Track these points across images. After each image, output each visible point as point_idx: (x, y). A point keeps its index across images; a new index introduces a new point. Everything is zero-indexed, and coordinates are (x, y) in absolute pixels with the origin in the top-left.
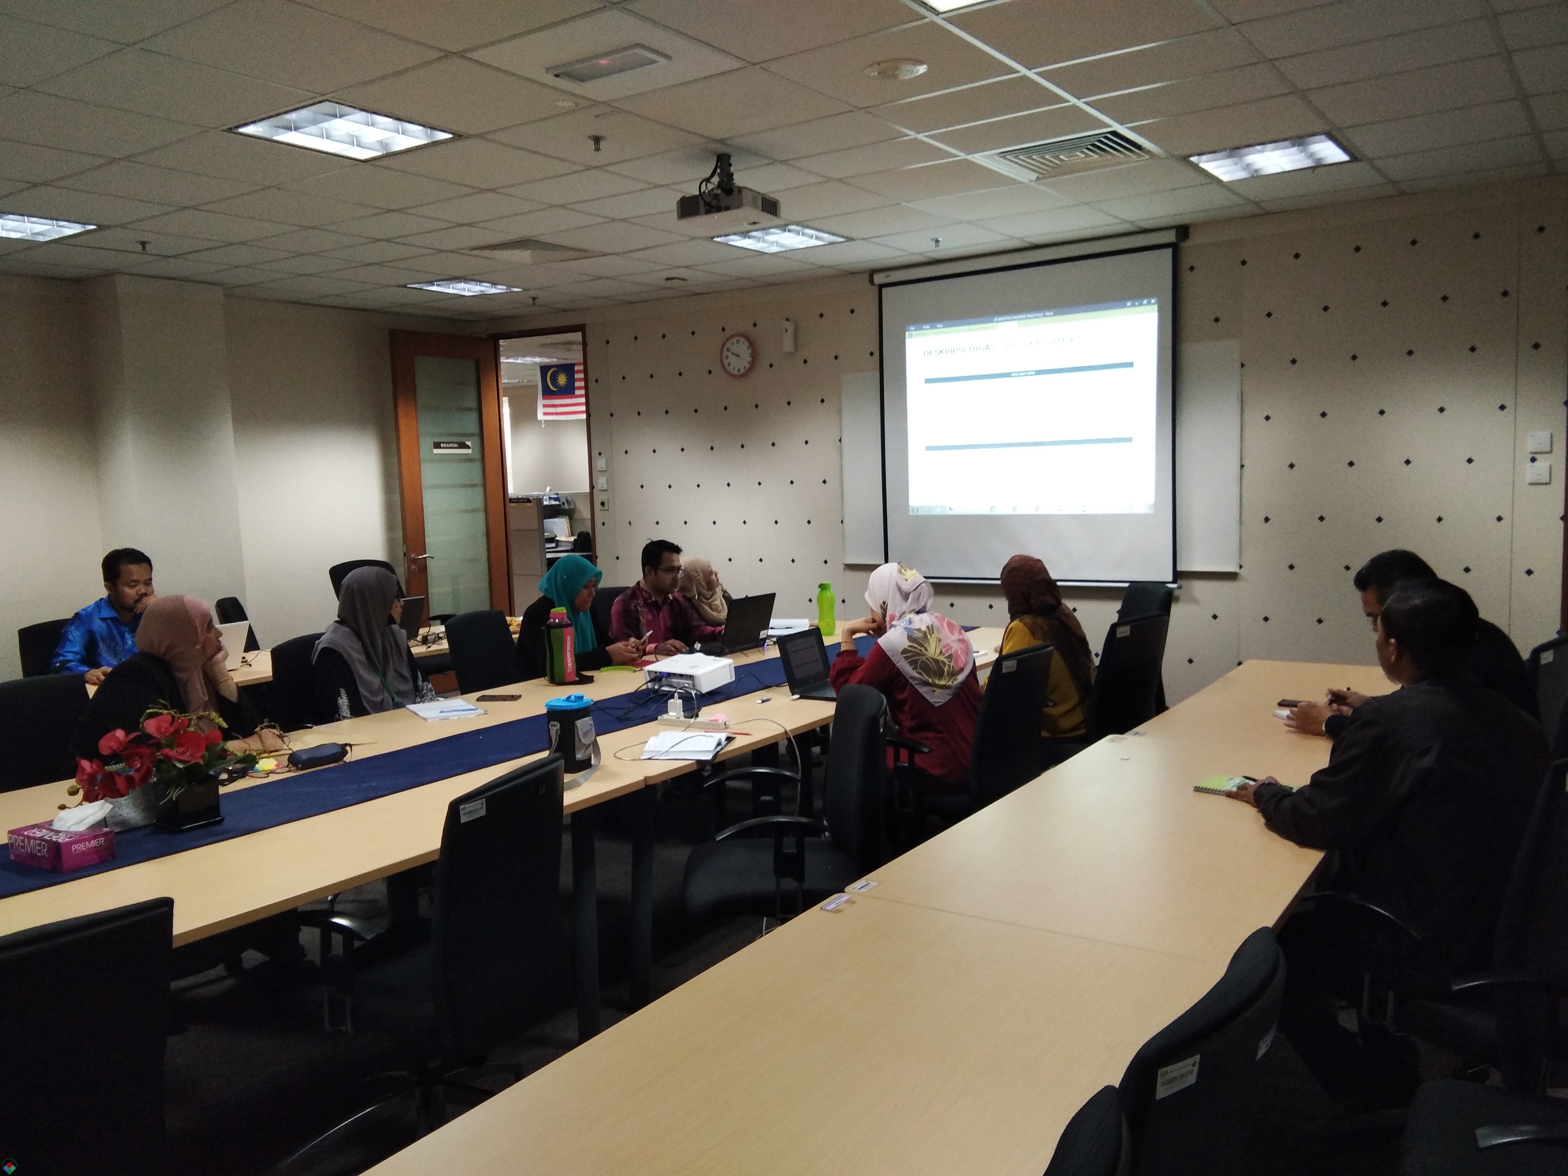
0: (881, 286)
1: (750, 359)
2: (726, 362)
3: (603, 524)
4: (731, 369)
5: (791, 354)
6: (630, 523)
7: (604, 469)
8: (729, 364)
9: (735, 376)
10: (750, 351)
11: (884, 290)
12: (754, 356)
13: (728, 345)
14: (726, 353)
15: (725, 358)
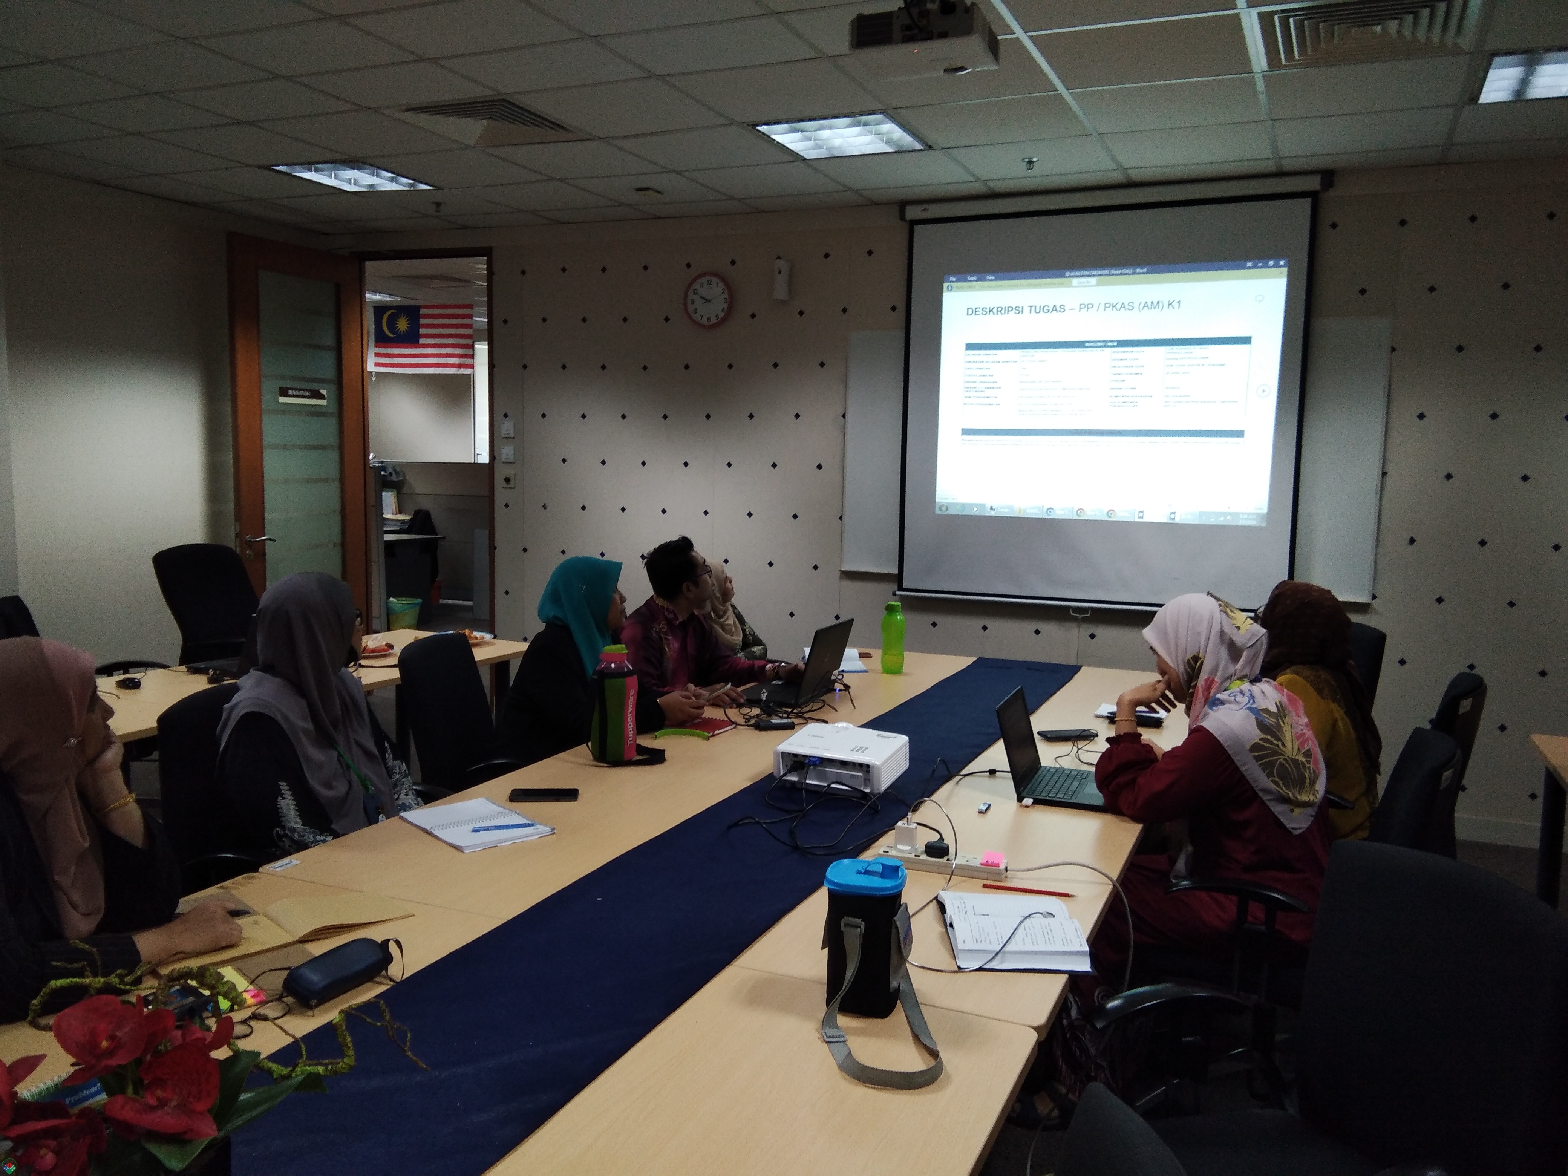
0: (914, 223)
1: (726, 306)
2: (691, 308)
3: (507, 506)
4: (697, 317)
5: (783, 302)
6: (544, 506)
7: (512, 435)
8: (695, 311)
9: (703, 326)
10: (726, 295)
11: (917, 228)
12: (731, 301)
13: (696, 286)
14: (691, 296)
15: (689, 302)
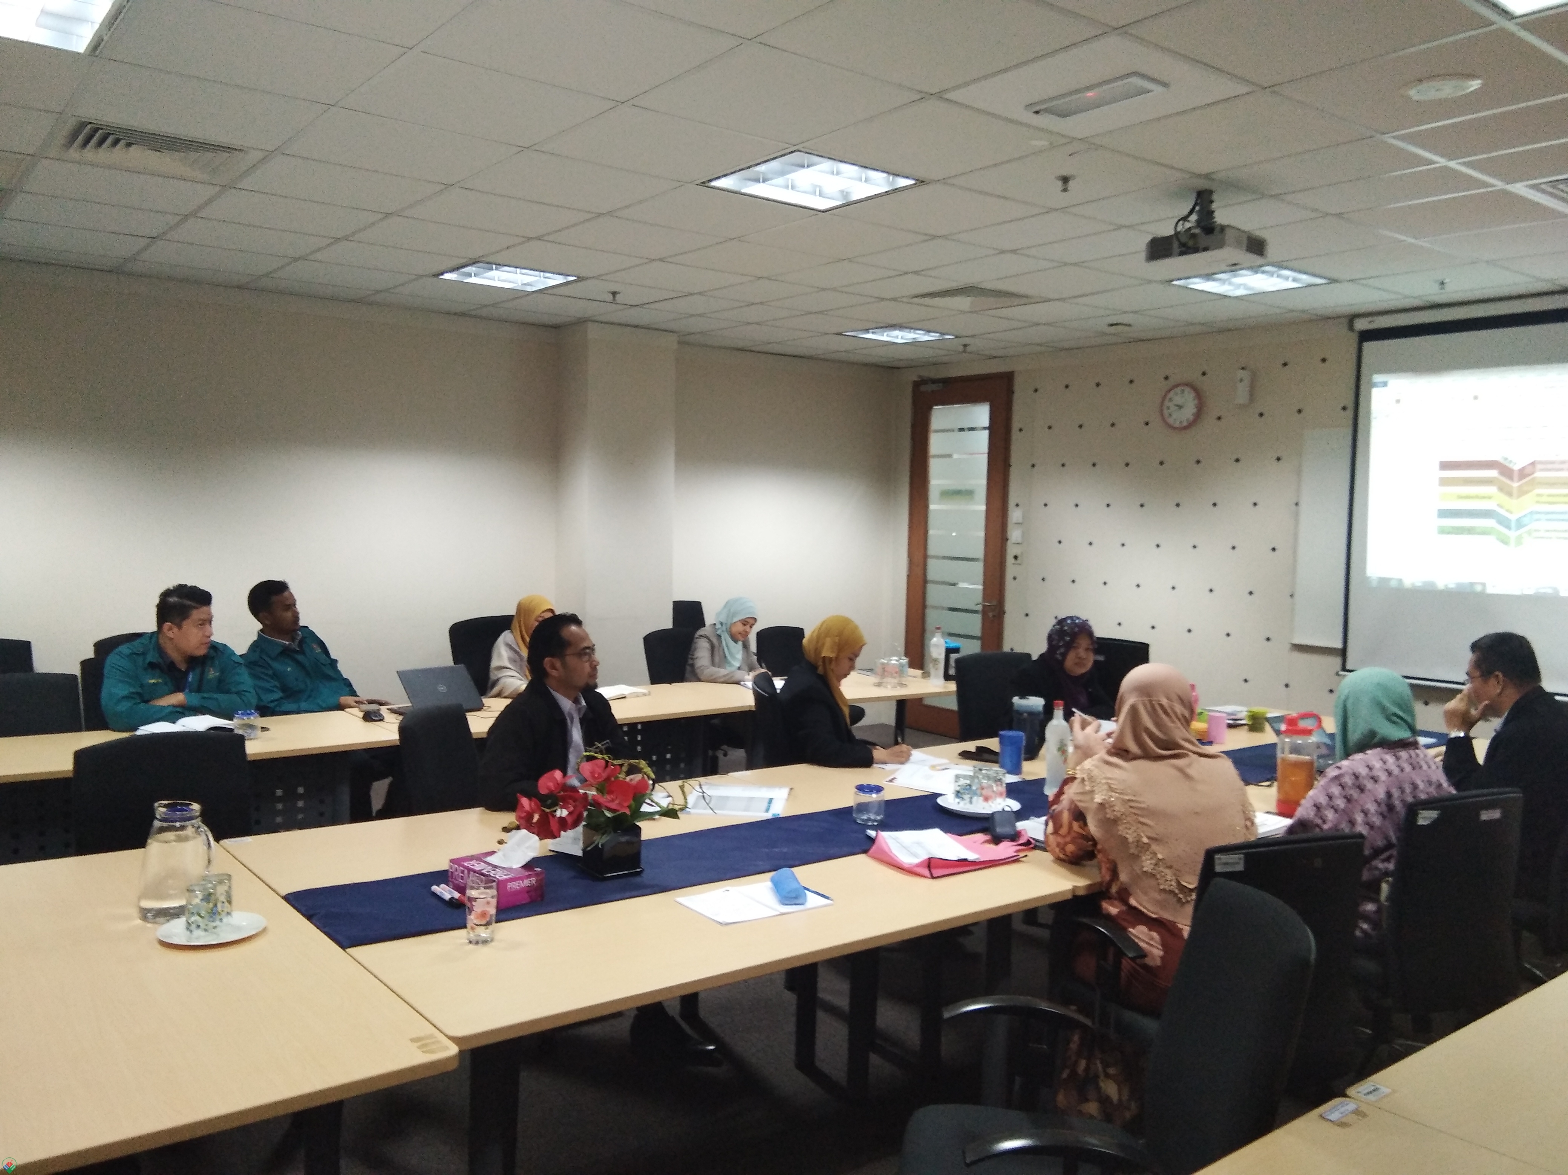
0: (1362, 337)
1: (1195, 411)
2: (1166, 412)
3: (1015, 578)
4: (1171, 421)
5: (1245, 406)
6: (1043, 579)
7: (1021, 521)
8: (1170, 415)
9: (1175, 428)
10: (1196, 402)
11: (1365, 342)
12: (1200, 407)
13: (1171, 394)
14: (1167, 403)
15: (1165, 408)
